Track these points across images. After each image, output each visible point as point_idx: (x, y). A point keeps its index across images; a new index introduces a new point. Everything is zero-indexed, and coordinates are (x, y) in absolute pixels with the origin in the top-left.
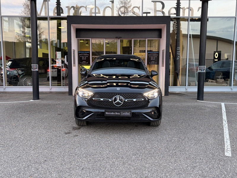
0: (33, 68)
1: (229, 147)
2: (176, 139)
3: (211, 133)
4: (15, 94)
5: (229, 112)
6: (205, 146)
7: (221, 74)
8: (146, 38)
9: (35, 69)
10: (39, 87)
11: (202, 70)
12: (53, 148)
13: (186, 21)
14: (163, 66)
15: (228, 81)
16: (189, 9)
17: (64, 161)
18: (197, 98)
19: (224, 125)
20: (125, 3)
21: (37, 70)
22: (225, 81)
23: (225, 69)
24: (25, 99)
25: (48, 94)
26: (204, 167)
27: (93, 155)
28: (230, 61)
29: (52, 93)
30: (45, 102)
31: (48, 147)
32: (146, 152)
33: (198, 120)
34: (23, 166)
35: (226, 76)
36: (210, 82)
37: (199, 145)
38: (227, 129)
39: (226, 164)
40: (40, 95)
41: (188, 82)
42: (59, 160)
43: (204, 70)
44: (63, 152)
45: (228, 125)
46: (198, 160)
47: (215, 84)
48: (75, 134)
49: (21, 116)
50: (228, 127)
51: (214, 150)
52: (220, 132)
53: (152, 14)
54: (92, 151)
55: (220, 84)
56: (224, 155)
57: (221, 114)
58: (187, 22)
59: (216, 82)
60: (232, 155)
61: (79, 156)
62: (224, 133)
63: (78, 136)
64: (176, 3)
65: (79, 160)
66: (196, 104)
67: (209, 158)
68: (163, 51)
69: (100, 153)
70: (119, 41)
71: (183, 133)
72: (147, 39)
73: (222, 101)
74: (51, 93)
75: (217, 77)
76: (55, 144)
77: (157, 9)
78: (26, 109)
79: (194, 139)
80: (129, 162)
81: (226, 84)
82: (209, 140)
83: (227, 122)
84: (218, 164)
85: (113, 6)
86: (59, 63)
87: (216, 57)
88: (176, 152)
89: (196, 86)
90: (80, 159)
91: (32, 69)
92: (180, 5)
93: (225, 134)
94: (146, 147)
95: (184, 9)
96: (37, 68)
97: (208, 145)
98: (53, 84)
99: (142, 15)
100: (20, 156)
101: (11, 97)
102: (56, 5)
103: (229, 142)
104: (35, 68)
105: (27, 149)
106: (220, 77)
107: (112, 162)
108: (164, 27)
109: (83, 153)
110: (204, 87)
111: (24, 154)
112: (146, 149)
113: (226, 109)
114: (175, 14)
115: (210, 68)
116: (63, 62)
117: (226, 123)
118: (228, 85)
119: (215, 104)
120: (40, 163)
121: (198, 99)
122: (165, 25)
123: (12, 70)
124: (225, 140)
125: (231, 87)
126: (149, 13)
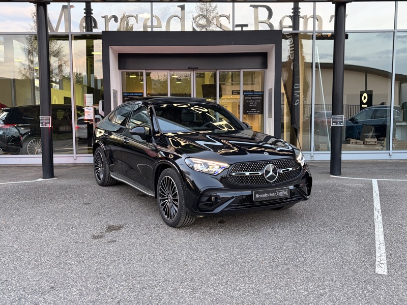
0: (42, 123)
1: (384, 257)
2: (291, 244)
3: (353, 233)
4: (12, 168)
5: (385, 195)
6: (341, 256)
7: (373, 130)
8: (240, 69)
9: (46, 124)
10: (54, 155)
11: (337, 122)
12: (69, 263)
13: (309, 39)
14: (270, 116)
15: (384, 141)
16: (313, 17)
17: (86, 287)
18: (329, 171)
19: (375, 217)
20: (207, 10)
21: (49, 126)
22: (380, 142)
23: (378, 121)
24: (29, 177)
25: (71, 168)
26: (338, 296)
27: (140, 276)
28: (386, 107)
29: (77, 166)
30: (63, 182)
31: (60, 263)
32: (236, 269)
33: (330, 210)
34: (10, 298)
35: (381, 132)
36: (353, 143)
37: (330, 254)
38: (381, 226)
39: (378, 289)
40: (55, 170)
41: (315, 144)
42: (77, 286)
43: (342, 122)
44: (87, 272)
45: (383, 217)
46: (327, 283)
47: (363, 146)
48: (110, 238)
49: (18, 206)
50: (383, 222)
51: (358, 263)
52: (369, 230)
53: (251, 28)
54: (139, 268)
55: (371, 147)
56: (375, 272)
57: (371, 199)
58: (311, 40)
59: (364, 143)
60: (388, 272)
61: (113, 279)
62: (376, 233)
63: (116, 241)
64: (292, 9)
65: (114, 285)
66: (328, 181)
67: (347, 278)
68: (270, 90)
69: (153, 272)
70: (193, 75)
71: (303, 234)
72: (242, 71)
73: (374, 176)
74: (75, 165)
75: (365, 134)
76: (73, 257)
77: (260, 19)
78: (29, 195)
79: (322, 244)
80: (204, 288)
81: (382, 147)
82: (348, 245)
83: (380, 213)
84: (364, 289)
85: (183, 15)
86: (89, 115)
87: (365, 101)
88: (288, 269)
89: (328, 150)
90: (116, 283)
91: (41, 125)
92: (299, 12)
93: (378, 233)
94: (236, 260)
95: (306, 18)
96: (49, 123)
97: (347, 254)
98: (79, 150)
99: (233, 28)
100: (6, 281)
101: (5, 173)
102: (84, 13)
103: (383, 248)
104: (46, 122)
105: (20, 267)
106: (371, 134)
107: (172, 288)
108: (270, 49)
109: (122, 272)
110: (342, 152)
111: (14, 277)
112: (236, 264)
113: (380, 191)
114: (290, 27)
115: (352, 120)
116: (96, 112)
117: (379, 215)
118: (385, 148)
119: (361, 182)
120: (42, 293)
121: (332, 173)
122: (273, 46)
123: (8, 127)
124: (377, 246)
125: (388, 152)
126: (246, 26)
